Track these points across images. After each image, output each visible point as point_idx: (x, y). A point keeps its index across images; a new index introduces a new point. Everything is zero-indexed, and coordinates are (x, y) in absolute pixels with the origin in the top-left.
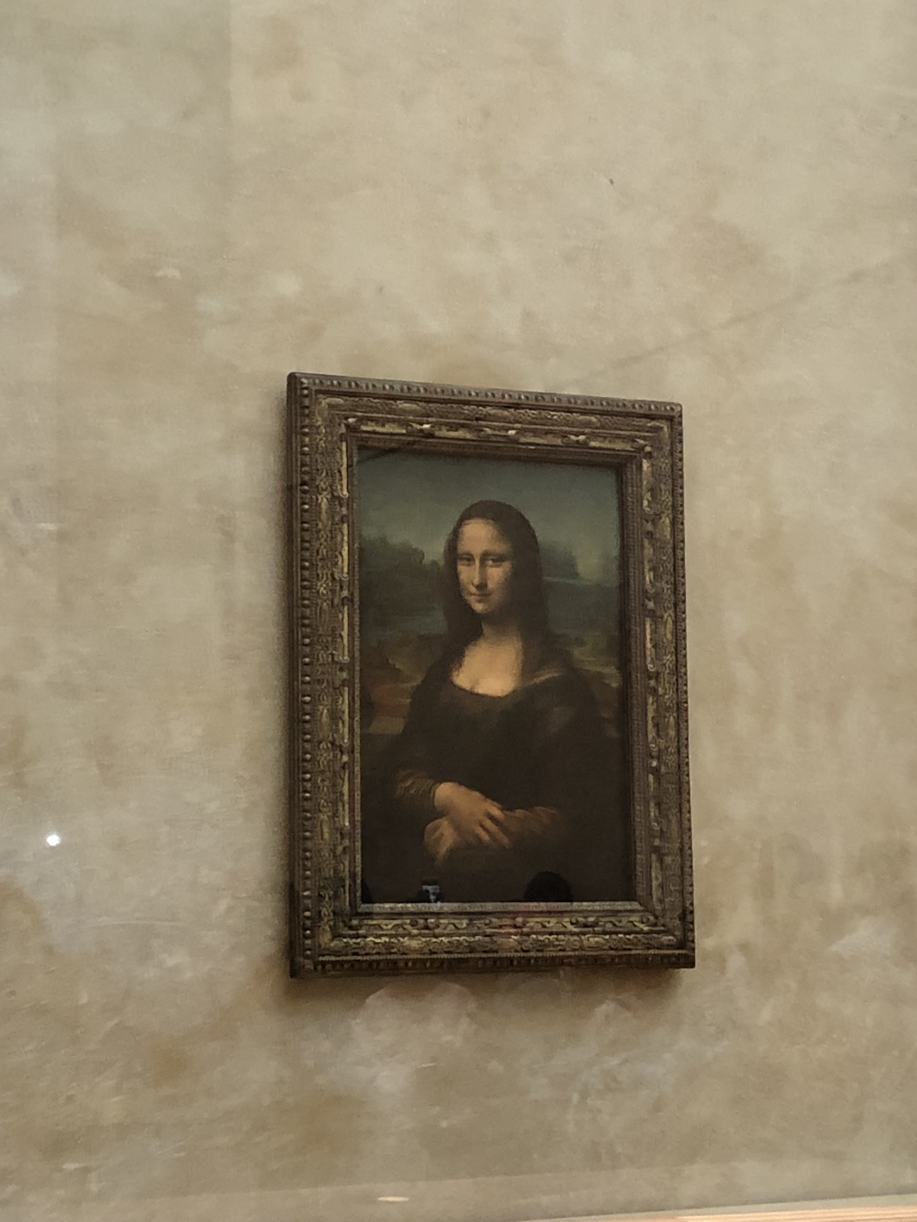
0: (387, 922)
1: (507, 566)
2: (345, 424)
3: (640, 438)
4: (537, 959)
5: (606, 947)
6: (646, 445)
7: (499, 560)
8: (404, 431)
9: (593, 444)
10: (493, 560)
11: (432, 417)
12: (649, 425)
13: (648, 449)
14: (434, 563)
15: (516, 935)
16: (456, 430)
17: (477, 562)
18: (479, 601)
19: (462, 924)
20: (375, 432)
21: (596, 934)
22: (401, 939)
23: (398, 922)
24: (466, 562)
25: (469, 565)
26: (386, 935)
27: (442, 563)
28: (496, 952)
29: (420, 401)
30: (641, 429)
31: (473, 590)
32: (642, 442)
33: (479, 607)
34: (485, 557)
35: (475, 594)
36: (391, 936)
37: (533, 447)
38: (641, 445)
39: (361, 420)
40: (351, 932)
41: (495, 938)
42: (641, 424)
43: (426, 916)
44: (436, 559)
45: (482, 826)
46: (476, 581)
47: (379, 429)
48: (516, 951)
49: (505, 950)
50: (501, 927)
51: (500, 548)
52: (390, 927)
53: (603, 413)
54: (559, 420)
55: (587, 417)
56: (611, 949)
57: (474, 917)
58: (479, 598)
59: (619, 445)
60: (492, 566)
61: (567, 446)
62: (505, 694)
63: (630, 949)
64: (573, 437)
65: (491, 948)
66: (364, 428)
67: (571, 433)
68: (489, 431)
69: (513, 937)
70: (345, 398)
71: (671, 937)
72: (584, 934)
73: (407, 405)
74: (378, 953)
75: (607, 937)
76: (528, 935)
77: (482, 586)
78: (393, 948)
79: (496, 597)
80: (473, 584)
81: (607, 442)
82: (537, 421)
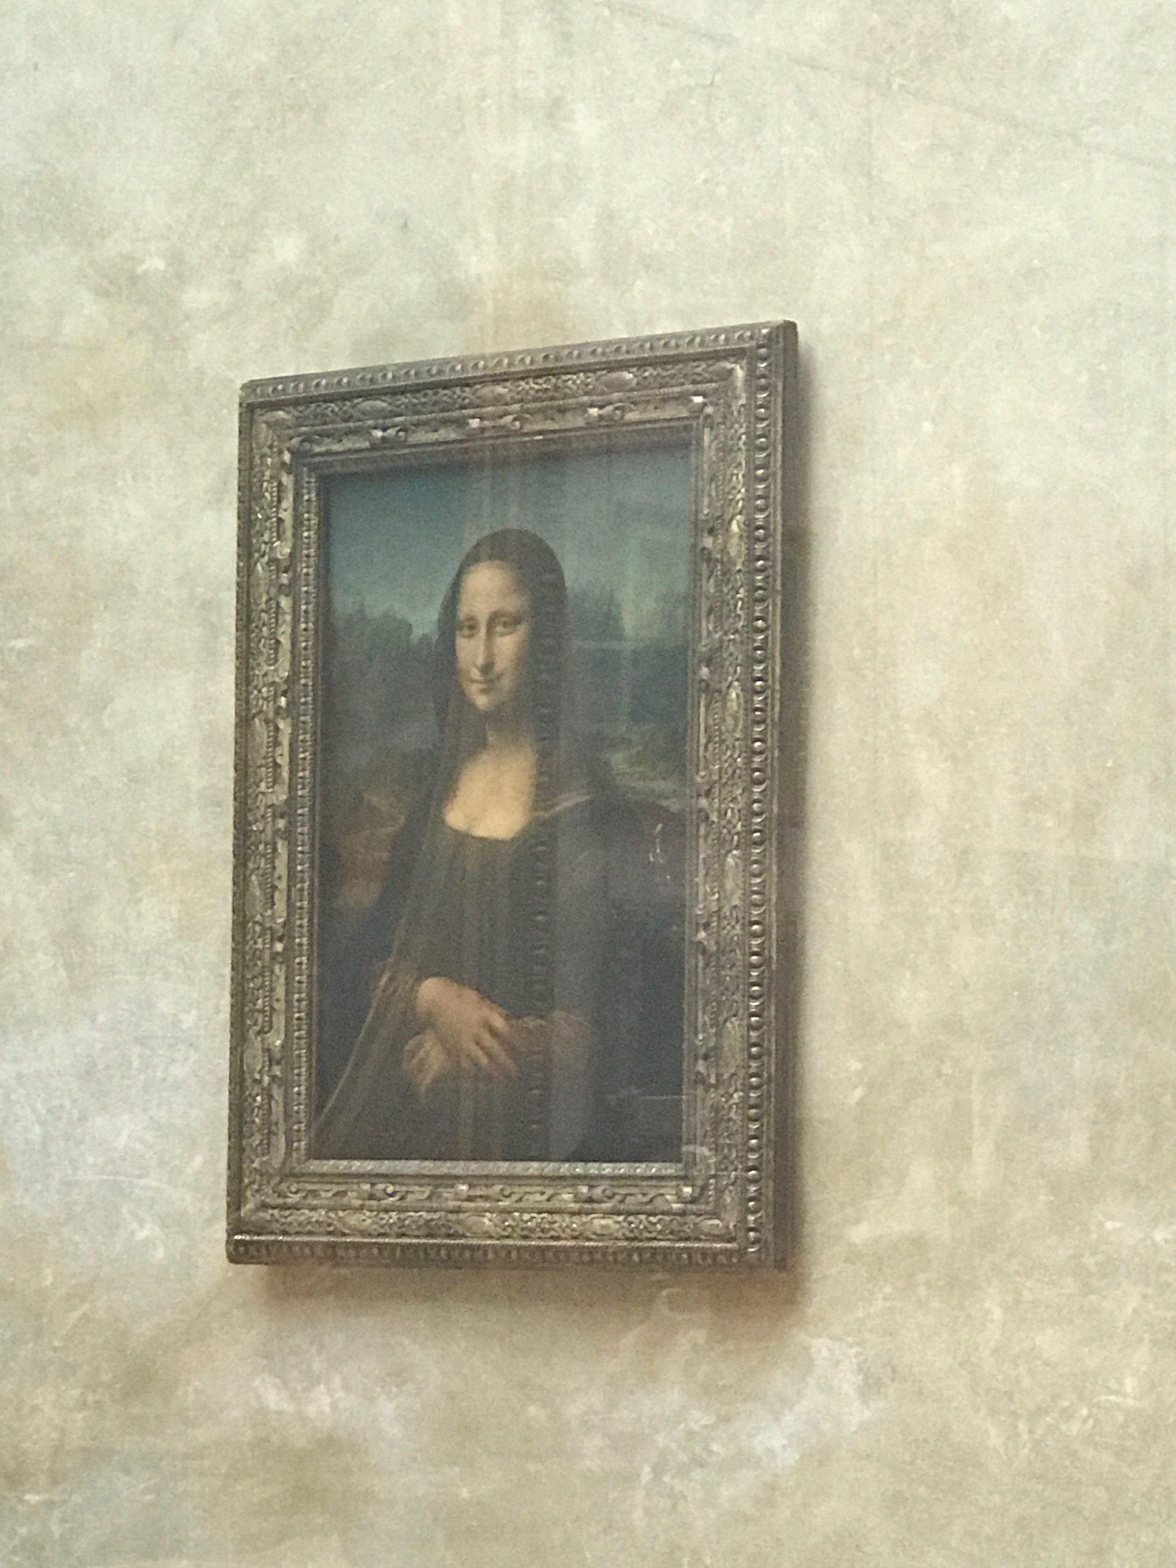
0: (328, 1187)
1: (522, 630)
2: (288, 449)
3: (696, 394)
4: (519, 1249)
5: (620, 1234)
6: (705, 405)
7: (513, 622)
8: (367, 444)
9: (631, 416)
10: (505, 624)
11: (400, 415)
12: (711, 369)
13: (709, 410)
14: (425, 638)
15: (492, 1213)
16: (436, 431)
17: (483, 630)
18: (484, 691)
19: (423, 1192)
20: (328, 453)
21: (607, 1214)
22: (341, 1213)
23: (342, 1188)
24: (466, 632)
25: (471, 636)
26: (321, 1207)
27: (435, 637)
28: (463, 1236)
29: (386, 394)
30: (699, 378)
31: (475, 674)
32: (698, 400)
33: (482, 701)
34: (493, 620)
35: (478, 682)
36: (330, 1209)
37: (540, 437)
38: (698, 404)
39: (308, 439)
40: (281, 1201)
41: (462, 1216)
42: (699, 370)
43: (374, 1180)
44: (427, 631)
45: (478, 1043)
46: (480, 661)
47: (337, 447)
48: (491, 1237)
49: (475, 1235)
50: (470, 1199)
51: (513, 604)
52: (330, 1194)
53: (642, 364)
54: (575, 387)
55: (615, 375)
56: (627, 1239)
57: (439, 1182)
58: (484, 686)
59: (670, 412)
60: (503, 635)
61: (590, 425)
62: (511, 835)
63: (655, 1239)
64: (594, 411)
65: (456, 1231)
66: (317, 449)
67: (592, 406)
68: (475, 423)
69: (488, 1214)
70: (287, 409)
71: (717, 1222)
72: (588, 1214)
73: (367, 405)
74: (310, 1233)
75: (621, 1218)
76: (508, 1212)
77: (487, 668)
78: (329, 1225)
79: (506, 683)
80: (475, 666)
81: (651, 407)
82: (545, 396)
